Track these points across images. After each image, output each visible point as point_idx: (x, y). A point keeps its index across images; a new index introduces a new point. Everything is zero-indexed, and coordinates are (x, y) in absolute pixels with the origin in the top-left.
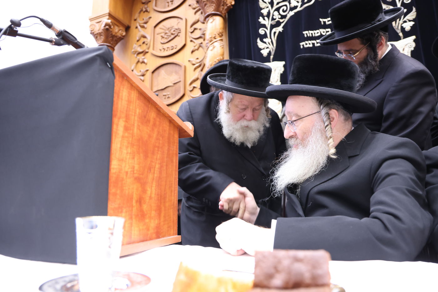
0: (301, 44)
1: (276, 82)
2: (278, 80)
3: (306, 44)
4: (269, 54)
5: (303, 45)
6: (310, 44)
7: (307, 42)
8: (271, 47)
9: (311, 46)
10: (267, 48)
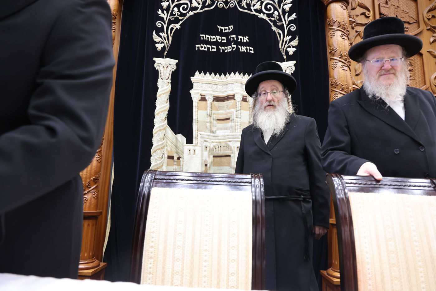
0: (197, 46)
1: (167, 79)
2: (169, 77)
3: (202, 47)
4: (164, 49)
5: (198, 47)
6: (205, 48)
7: (202, 45)
8: (166, 42)
9: (206, 49)
10: (162, 43)
